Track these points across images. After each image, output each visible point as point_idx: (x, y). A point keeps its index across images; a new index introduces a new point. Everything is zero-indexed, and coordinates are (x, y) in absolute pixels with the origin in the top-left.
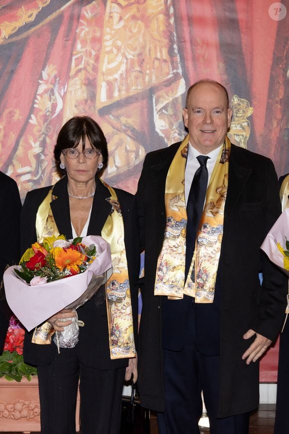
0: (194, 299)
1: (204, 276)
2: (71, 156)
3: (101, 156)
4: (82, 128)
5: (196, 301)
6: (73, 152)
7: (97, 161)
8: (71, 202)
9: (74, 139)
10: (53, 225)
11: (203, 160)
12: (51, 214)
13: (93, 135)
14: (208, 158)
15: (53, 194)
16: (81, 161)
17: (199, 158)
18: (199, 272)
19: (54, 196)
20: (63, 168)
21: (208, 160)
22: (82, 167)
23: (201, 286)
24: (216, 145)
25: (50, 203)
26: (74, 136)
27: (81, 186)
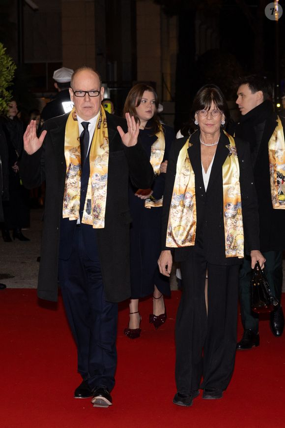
0: (92, 226)
1: (98, 210)
2: (201, 114)
3: (223, 115)
4: (210, 95)
5: (94, 227)
6: (203, 112)
7: (221, 119)
8: (202, 149)
9: (204, 103)
10: (189, 165)
11: (85, 125)
12: (188, 157)
13: (217, 101)
14: (89, 123)
15: (189, 142)
16: (209, 118)
17: (82, 124)
18: (95, 207)
19: (190, 144)
20: (197, 124)
21: (89, 125)
22: (210, 122)
23: (97, 217)
24: (94, 115)
25: (188, 149)
26: (204, 101)
27: (209, 137)
